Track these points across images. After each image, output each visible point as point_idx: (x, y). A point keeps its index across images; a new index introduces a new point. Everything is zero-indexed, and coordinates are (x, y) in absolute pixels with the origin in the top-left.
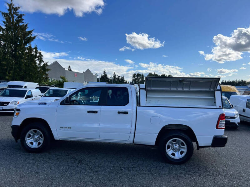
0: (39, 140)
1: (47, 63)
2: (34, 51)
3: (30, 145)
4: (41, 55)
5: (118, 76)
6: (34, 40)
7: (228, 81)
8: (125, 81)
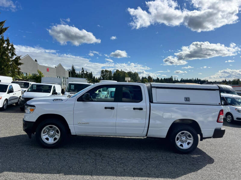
0: (54, 136)
1: (19, 57)
2: (6, 43)
3: (46, 141)
4: (13, 49)
5: (86, 71)
6: (5, 31)
7: (186, 79)
8: (93, 77)
